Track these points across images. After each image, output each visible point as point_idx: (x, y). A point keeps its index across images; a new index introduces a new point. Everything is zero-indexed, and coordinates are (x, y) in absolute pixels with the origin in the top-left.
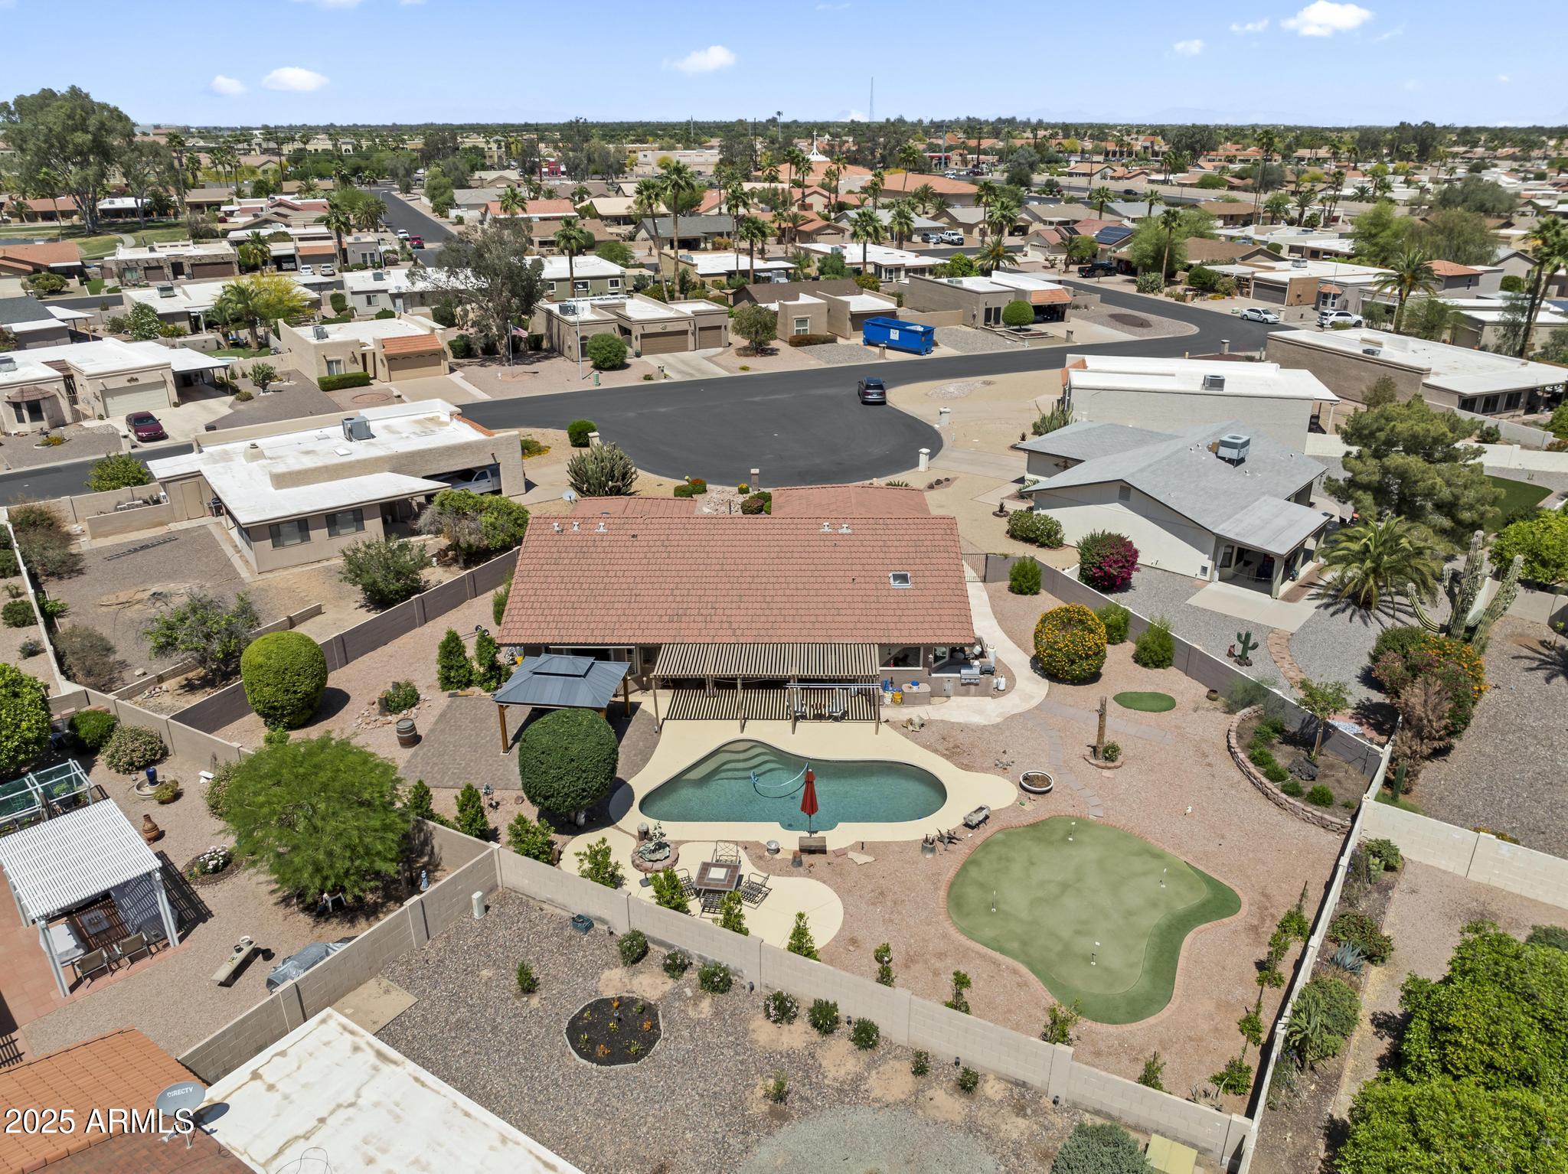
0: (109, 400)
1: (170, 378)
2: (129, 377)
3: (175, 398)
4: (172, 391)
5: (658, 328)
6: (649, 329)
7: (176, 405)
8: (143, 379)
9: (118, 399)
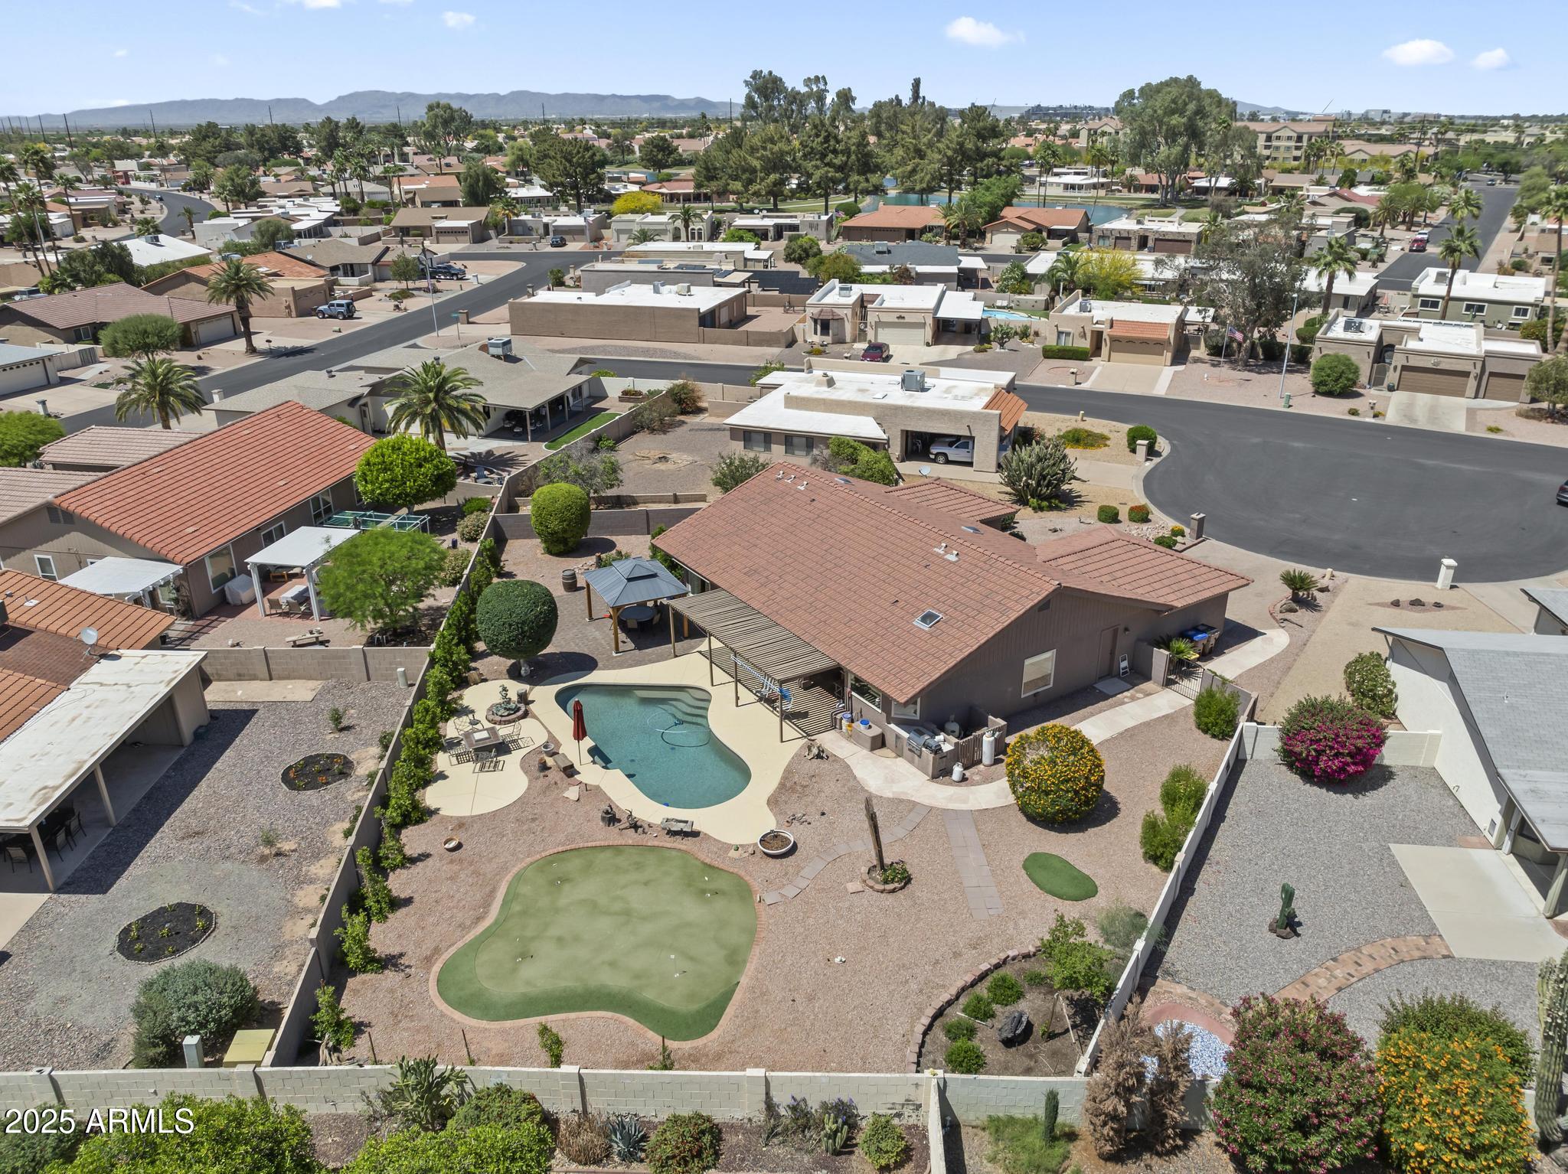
0: (880, 330)
1: (930, 321)
2: (898, 315)
3: (930, 340)
4: (928, 333)
5: (1428, 363)
6: (1414, 362)
7: (928, 345)
8: (909, 318)
9: (887, 330)
